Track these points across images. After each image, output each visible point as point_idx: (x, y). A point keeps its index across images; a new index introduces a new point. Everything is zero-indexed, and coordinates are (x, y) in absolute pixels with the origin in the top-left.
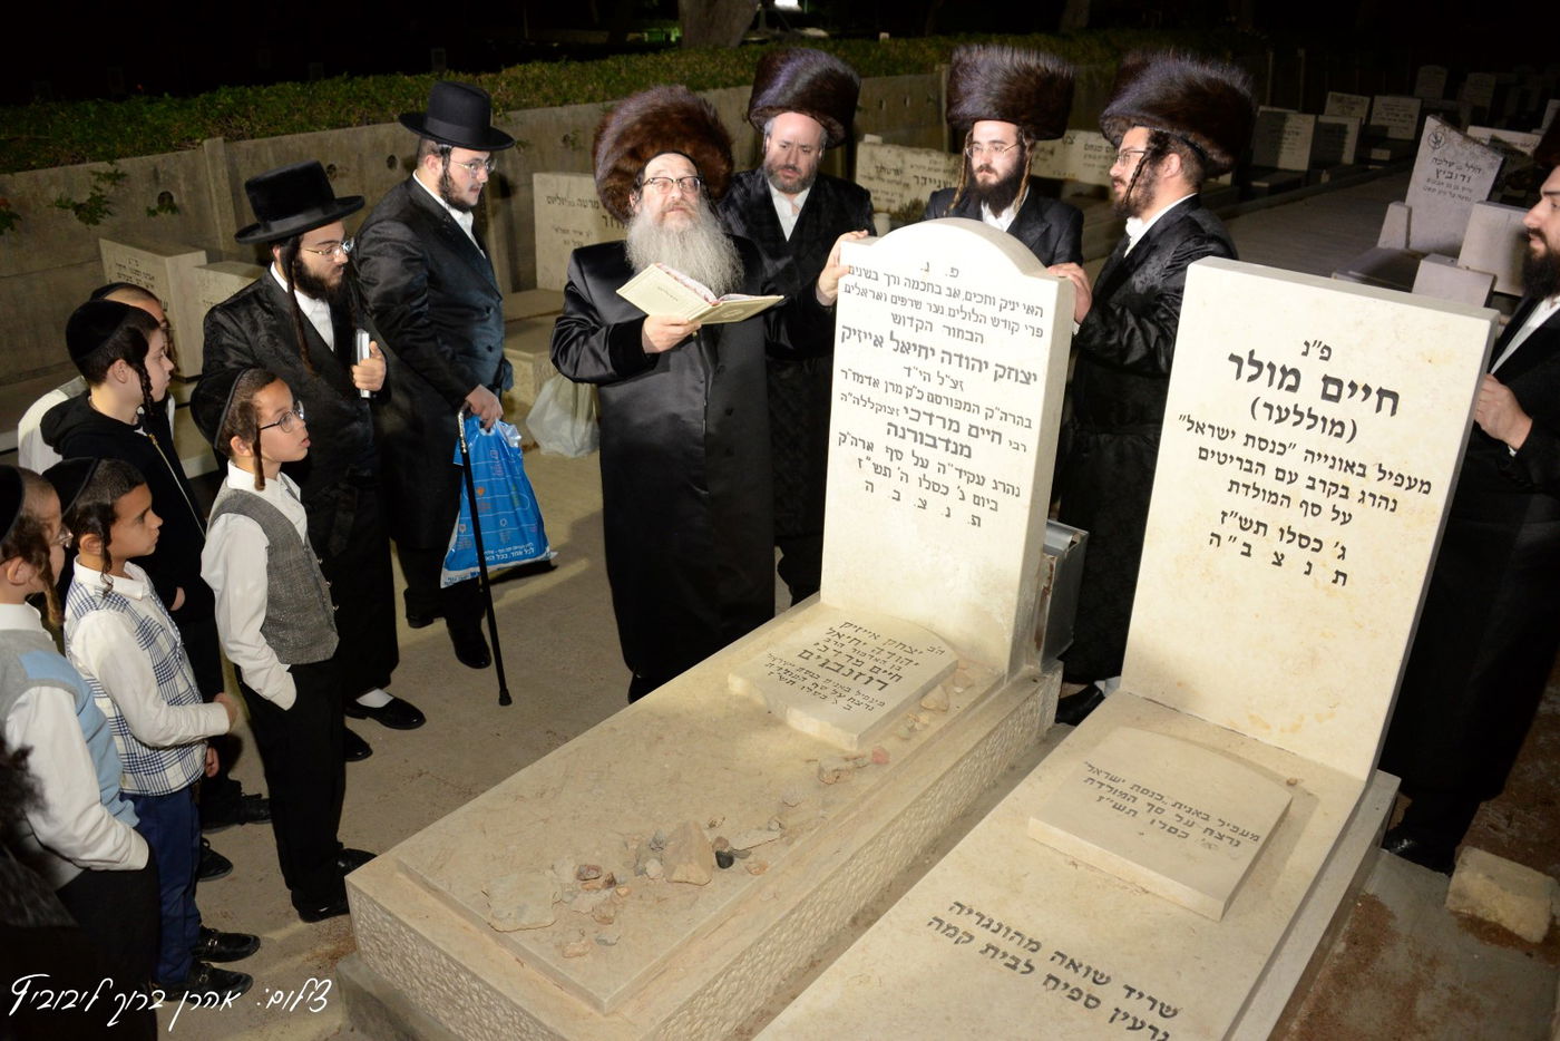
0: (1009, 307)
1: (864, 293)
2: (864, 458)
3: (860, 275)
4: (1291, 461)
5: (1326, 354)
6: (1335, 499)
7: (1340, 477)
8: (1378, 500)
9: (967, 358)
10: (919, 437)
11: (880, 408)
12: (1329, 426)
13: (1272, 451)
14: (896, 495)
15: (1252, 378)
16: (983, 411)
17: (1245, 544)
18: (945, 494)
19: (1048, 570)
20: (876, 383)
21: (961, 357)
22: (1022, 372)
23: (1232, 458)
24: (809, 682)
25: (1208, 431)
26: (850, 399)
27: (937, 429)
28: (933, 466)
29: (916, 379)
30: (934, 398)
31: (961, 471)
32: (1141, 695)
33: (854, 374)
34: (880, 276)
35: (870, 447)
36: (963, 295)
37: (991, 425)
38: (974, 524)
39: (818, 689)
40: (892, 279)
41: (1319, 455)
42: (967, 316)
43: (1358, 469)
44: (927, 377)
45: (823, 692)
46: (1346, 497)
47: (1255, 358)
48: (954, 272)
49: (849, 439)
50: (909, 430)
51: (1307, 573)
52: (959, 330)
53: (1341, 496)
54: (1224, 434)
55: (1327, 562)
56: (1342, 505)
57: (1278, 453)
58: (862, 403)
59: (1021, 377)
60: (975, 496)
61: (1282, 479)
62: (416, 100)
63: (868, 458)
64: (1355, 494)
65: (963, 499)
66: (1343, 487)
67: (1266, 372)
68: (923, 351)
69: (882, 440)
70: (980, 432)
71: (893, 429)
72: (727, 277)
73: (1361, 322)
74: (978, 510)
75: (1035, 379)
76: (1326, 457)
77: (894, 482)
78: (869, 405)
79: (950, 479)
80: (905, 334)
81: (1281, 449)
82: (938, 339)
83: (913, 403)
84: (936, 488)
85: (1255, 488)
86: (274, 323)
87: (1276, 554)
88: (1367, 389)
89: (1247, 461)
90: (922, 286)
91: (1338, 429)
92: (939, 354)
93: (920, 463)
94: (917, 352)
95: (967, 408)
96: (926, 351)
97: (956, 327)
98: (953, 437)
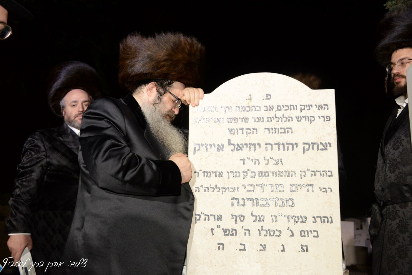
0: (306, 108)
2: (215, 227)
9: (283, 144)
10: (255, 202)
11: (224, 190)
14: (242, 247)
18: (279, 236)
20: (221, 174)
21: (278, 144)
22: (321, 143)
26: (202, 189)
27: (267, 194)
28: (268, 219)
29: (249, 165)
30: (262, 174)
31: (288, 217)
34: (219, 109)
35: (219, 218)
36: (275, 108)
37: (305, 181)
38: (303, 251)
40: (227, 109)
42: (280, 119)
44: (257, 162)
48: (268, 96)
49: (203, 217)
50: (247, 199)
52: (275, 129)
59: (321, 147)
60: (301, 231)
63: (219, 227)
65: (293, 235)
68: (252, 147)
69: (228, 211)
70: (299, 187)
71: (235, 202)
74: (305, 241)
75: (330, 146)
77: (241, 238)
79: (282, 224)
80: (237, 139)
82: (262, 137)
83: (249, 180)
84: (272, 233)
90: (247, 109)
92: (263, 146)
93: (258, 219)
94: (248, 148)
95: (287, 174)
96: (254, 146)
97: (273, 127)
98: (280, 195)
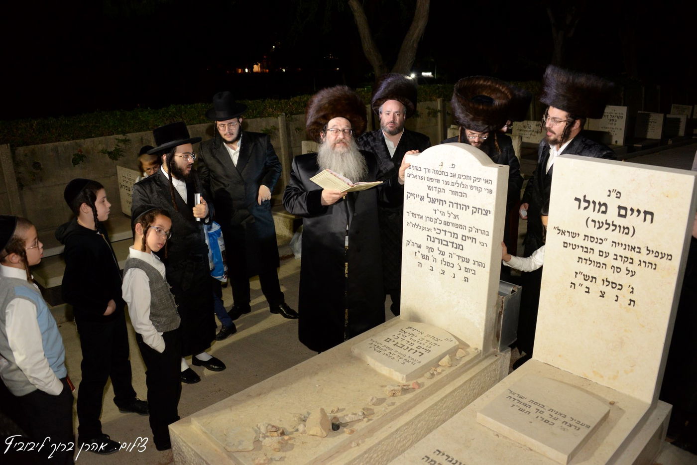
0: (477, 180)
1: (415, 177)
2: (417, 252)
3: (414, 169)
4: (606, 247)
5: (619, 195)
6: (627, 265)
7: (629, 254)
8: (647, 264)
9: (460, 204)
10: (440, 241)
11: (423, 229)
12: (622, 229)
13: (596, 242)
14: (431, 268)
15: (585, 208)
16: (468, 228)
17: (587, 287)
18: (452, 267)
19: (501, 303)
20: (422, 217)
21: (457, 204)
22: (484, 210)
23: (578, 246)
24: (387, 352)
25: (567, 234)
26: (411, 225)
27: (448, 238)
28: (447, 255)
29: (438, 215)
30: (446, 223)
31: (459, 256)
32: (543, 362)
33: (412, 213)
34: (422, 169)
35: (420, 247)
36: (457, 176)
37: (472, 234)
38: (465, 281)
39: (391, 355)
40: (427, 170)
41: (619, 243)
42: (459, 185)
43: (637, 250)
44: (443, 214)
45: (393, 356)
46: (632, 263)
47: (586, 199)
48: (453, 166)
49: (411, 243)
50: (436, 238)
51: (616, 301)
52: (456, 192)
53: (630, 263)
54: (574, 235)
55: (625, 295)
56: (631, 267)
57: (600, 243)
58: (416, 226)
59: (484, 212)
60: (465, 268)
61: (602, 256)
62: (253, 111)
63: (419, 252)
64: (636, 262)
65: (460, 269)
66: (631, 259)
67: (592, 205)
68: (441, 202)
69: (425, 243)
70: (467, 238)
71: (429, 238)
72: (361, 173)
73: (634, 180)
74: (467, 275)
75: (490, 213)
76: (622, 244)
77: (430, 262)
78: (419, 227)
79: (455, 260)
80: (433, 194)
81: (601, 241)
82: (447, 196)
83: (437, 226)
84: (449, 264)
85: (590, 260)
86: (161, 190)
87: (601, 292)
88: (639, 211)
89: (586, 248)
90: (440, 173)
91: (626, 231)
92: (448, 203)
93: (441, 253)
94: (439, 203)
95: (461, 227)
96: (443, 202)
97: (455, 191)
98: (455, 241)
